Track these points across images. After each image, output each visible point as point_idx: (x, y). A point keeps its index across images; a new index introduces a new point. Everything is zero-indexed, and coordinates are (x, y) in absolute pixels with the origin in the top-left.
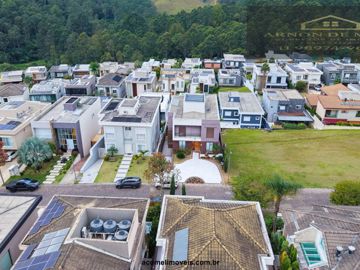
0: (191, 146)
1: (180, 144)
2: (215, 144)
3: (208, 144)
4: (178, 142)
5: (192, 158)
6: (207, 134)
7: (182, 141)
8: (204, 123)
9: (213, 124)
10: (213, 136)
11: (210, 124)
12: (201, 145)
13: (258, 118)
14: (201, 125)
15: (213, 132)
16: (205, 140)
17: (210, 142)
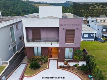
0: (47, 53)
1: (36, 50)
2: (75, 50)
3: (67, 50)
4: (32, 48)
5: (48, 68)
6: (66, 37)
7: (37, 47)
8: (62, 24)
9: (73, 25)
10: (74, 41)
11: (70, 24)
12: (59, 51)
13: (92, 35)
14: (59, 27)
15: (74, 35)
16: (64, 46)
17: (69, 48)
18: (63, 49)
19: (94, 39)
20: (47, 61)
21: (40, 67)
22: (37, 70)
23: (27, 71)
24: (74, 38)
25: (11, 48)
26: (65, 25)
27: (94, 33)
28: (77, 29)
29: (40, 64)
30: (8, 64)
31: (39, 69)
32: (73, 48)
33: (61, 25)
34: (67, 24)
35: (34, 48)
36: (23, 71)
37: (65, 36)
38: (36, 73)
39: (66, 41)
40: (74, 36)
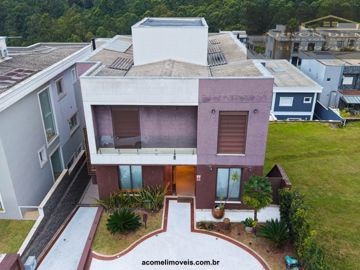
0: (161, 181)
1: (125, 174)
2: (247, 173)
3: (222, 174)
4: (116, 168)
5: (165, 230)
6: (219, 137)
7: (130, 165)
8: (208, 96)
9: (242, 98)
10: (244, 146)
11: (232, 97)
12: (199, 177)
13: (308, 100)
14: (197, 104)
15: (245, 128)
16: (212, 161)
17: (229, 167)
18: (210, 172)
19: (311, 114)
20: (159, 207)
21: (140, 225)
22: (130, 237)
23: (100, 238)
24: (245, 137)
25: (45, 158)
26: (217, 99)
27: (312, 94)
28: (255, 111)
29: (138, 218)
30: (41, 215)
31: (137, 233)
32: (242, 169)
33: (204, 100)
34: (225, 97)
35: (121, 167)
36: (89, 239)
37: (216, 133)
38: (127, 244)
39: (219, 146)
40: (245, 132)
